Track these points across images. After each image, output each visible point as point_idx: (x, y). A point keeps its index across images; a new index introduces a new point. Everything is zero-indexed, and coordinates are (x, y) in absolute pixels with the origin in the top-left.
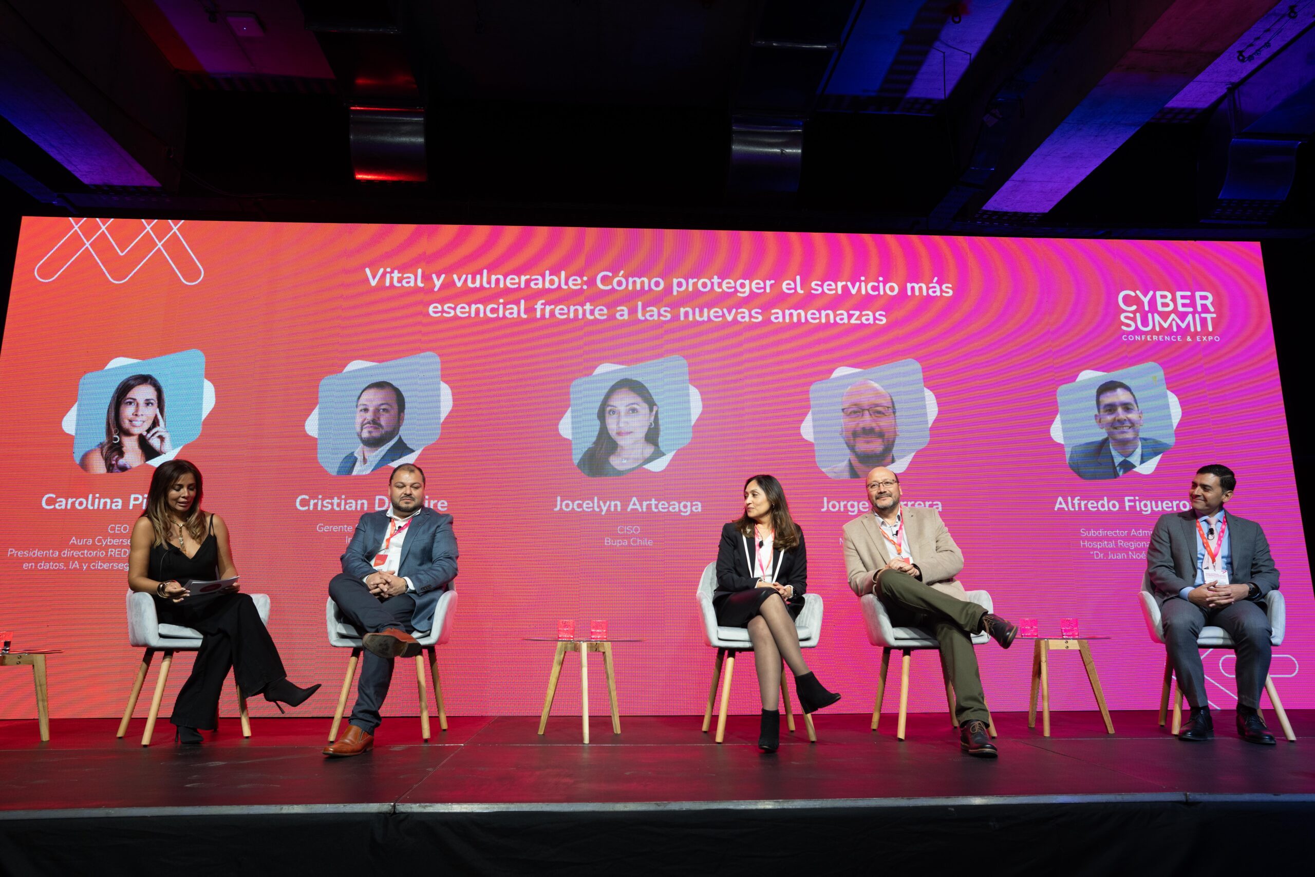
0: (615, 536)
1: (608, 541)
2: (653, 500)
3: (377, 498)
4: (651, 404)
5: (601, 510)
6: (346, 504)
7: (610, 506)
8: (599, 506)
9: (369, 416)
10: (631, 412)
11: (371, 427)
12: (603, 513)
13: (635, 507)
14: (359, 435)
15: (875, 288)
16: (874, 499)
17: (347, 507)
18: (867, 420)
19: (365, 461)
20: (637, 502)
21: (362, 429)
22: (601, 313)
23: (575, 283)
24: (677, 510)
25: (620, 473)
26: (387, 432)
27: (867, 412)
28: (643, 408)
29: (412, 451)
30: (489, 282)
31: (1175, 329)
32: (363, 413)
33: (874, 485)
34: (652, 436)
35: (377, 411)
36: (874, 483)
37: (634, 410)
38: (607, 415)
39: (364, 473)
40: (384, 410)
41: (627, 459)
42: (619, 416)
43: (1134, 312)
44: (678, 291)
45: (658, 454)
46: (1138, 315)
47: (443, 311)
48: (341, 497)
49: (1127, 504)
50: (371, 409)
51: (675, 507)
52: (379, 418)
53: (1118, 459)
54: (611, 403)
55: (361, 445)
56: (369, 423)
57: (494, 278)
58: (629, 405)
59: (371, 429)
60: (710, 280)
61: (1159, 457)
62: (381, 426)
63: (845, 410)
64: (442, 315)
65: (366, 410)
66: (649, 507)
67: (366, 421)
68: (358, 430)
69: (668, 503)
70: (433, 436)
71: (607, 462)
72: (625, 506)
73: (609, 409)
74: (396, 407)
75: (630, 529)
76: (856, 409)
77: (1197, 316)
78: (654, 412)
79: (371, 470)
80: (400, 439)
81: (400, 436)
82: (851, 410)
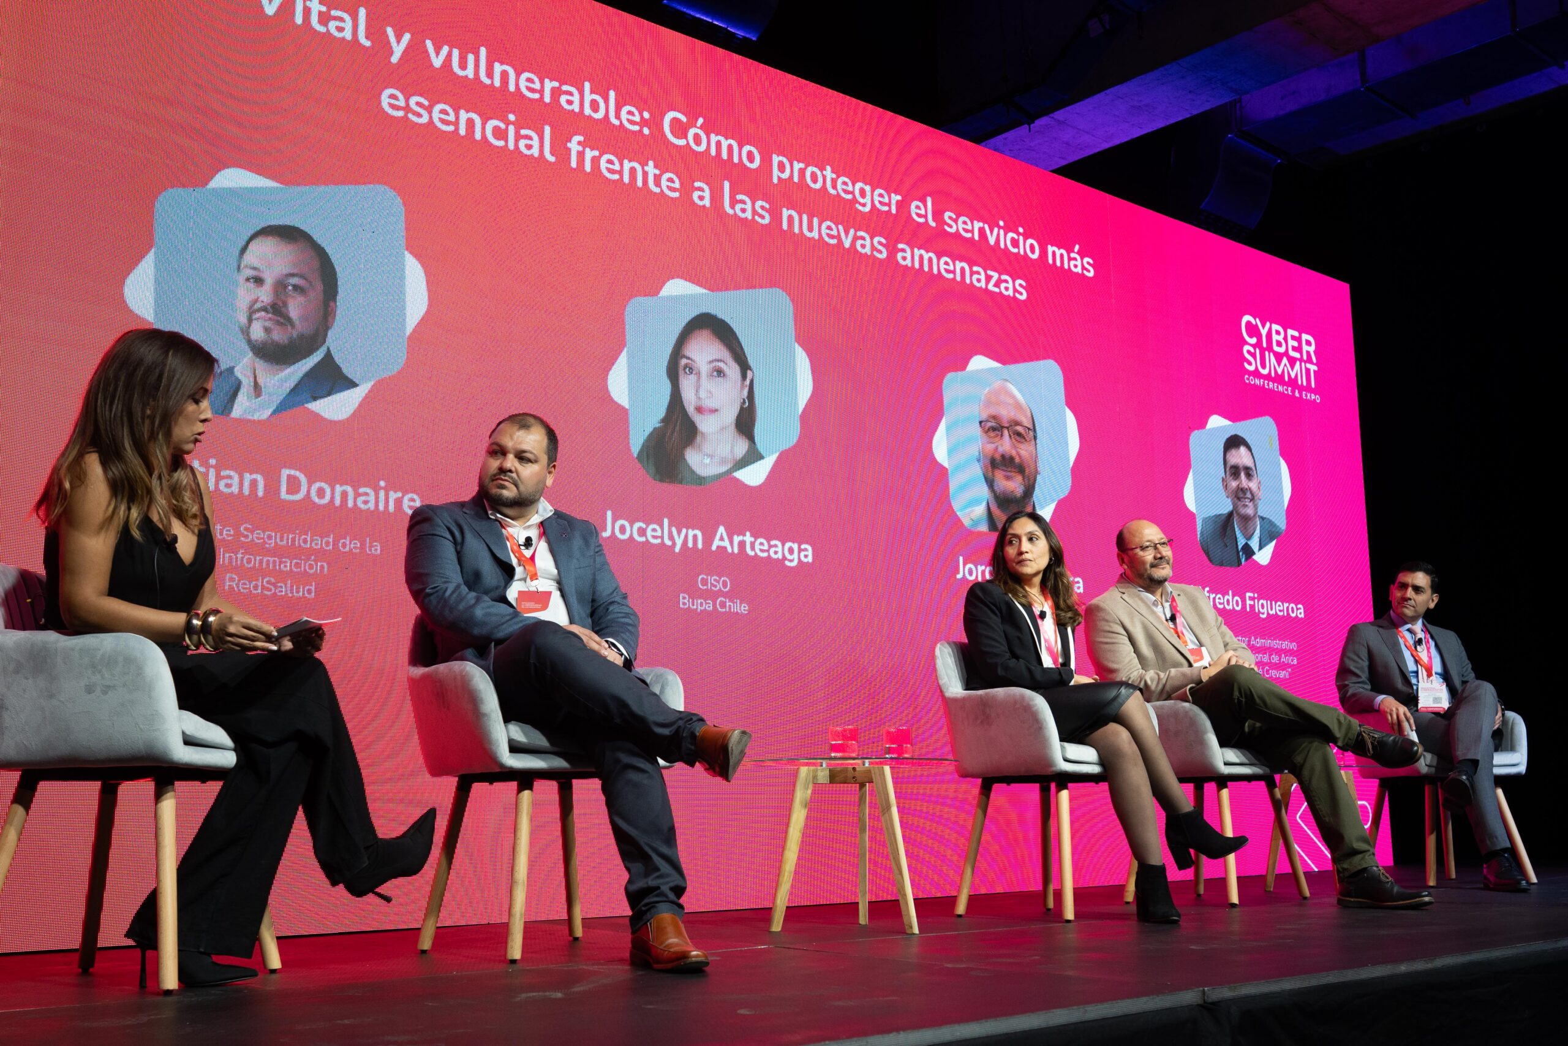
0: (694, 594)
1: (684, 601)
2: (748, 534)
3: (285, 472)
4: (744, 366)
5: (674, 544)
6: (219, 477)
7: (686, 536)
8: (671, 538)
9: (265, 295)
10: (715, 373)
11: (270, 319)
12: (677, 549)
13: (722, 544)
14: (246, 332)
15: (1015, 243)
16: (1148, 566)
17: (222, 485)
18: (1006, 445)
19: (257, 389)
20: (725, 536)
21: (250, 320)
22: (669, 184)
23: (629, 117)
24: (780, 556)
25: (701, 480)
26: (301, 337)
27: (1006, 432)
28: (732, 370)
29: (352, 384)
30: (490, 74)
31: (1286, 379)
32: (251, 285)
33: (1147, 547)
34: (745, 423)
35: (280, 286)
36: (1148, 544)
37: (720, 372)
38: (681, 372)
39: (256, 417)
40: (296, 287)
41: (711, 456)
42: (699, 378)
43: (1254, 346)
44: (779, 178)
45: (753, 456)
46: (1258, 351)
47: (407, 109)
48: (207, 461)
49: (1249, 602)
50: (269, 281)
51: (778, 550)
52: (285, 304)
53: (1241, 542)
54: (687, 353)
55: (250, 354)
56: (264, 309)
57: (498, 68)
58: (712, 361)
59: (268, 324)
60: (822, 172)
61: (1274, 542)
62: (289, 320)
63: (983, 424)
64: (406, 115)
65: (258, 281)
66: (742, 544)
67: (258, 305)
68: (243, 319)
69: (768, 542)
70: (394, 360)
71: (681, 457)
72: (709, 539)
73: (684, 361)
74: (319, 286)
75: (718, 583)
76: (993, 424)
77: (1303, 364)
78: (748, 382)
79: (271, 410)
80: (328, 355)
81: (328, 349)
82: (989, 424)
